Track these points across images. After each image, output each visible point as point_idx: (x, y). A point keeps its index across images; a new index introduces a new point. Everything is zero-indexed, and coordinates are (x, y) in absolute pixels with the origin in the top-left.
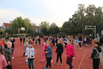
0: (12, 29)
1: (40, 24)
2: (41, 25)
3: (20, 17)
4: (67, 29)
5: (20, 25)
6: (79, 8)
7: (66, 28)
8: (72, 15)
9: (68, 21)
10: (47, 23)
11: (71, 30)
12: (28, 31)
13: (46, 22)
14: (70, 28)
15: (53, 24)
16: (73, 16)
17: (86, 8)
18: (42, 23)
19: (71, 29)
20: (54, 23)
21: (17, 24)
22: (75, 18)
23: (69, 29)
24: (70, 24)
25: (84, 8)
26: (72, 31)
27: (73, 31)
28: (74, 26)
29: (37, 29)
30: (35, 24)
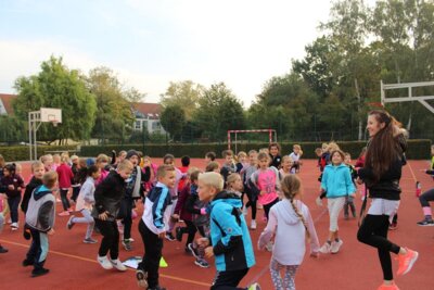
0: (13, 120)
1: (162, 95)
2: (167, 97)
3: (53, 60)
4: (280, 108)
5: (52, 97)
6: (338, 8)
7: (278, 105)
8: (307, 48)
9: (289, 73)
10: (194, 87)
11: (300, 115)
12: (91, 124)
13: (190, 83)
14: (296, 107)
15: (214, 88)
16: (309, 49)
17: (369, 10)
18: (171, 91)
19: (302, 109)
20: (218, 83)
21: (38, 93)
22: (319, 61)
23: (292, 111)
24: (297, 89)
25: (359, 6)
26: (308, 118)
27: (313, 119)
28: (314, 95)
29: (151, 118)
30: (138, 97)
